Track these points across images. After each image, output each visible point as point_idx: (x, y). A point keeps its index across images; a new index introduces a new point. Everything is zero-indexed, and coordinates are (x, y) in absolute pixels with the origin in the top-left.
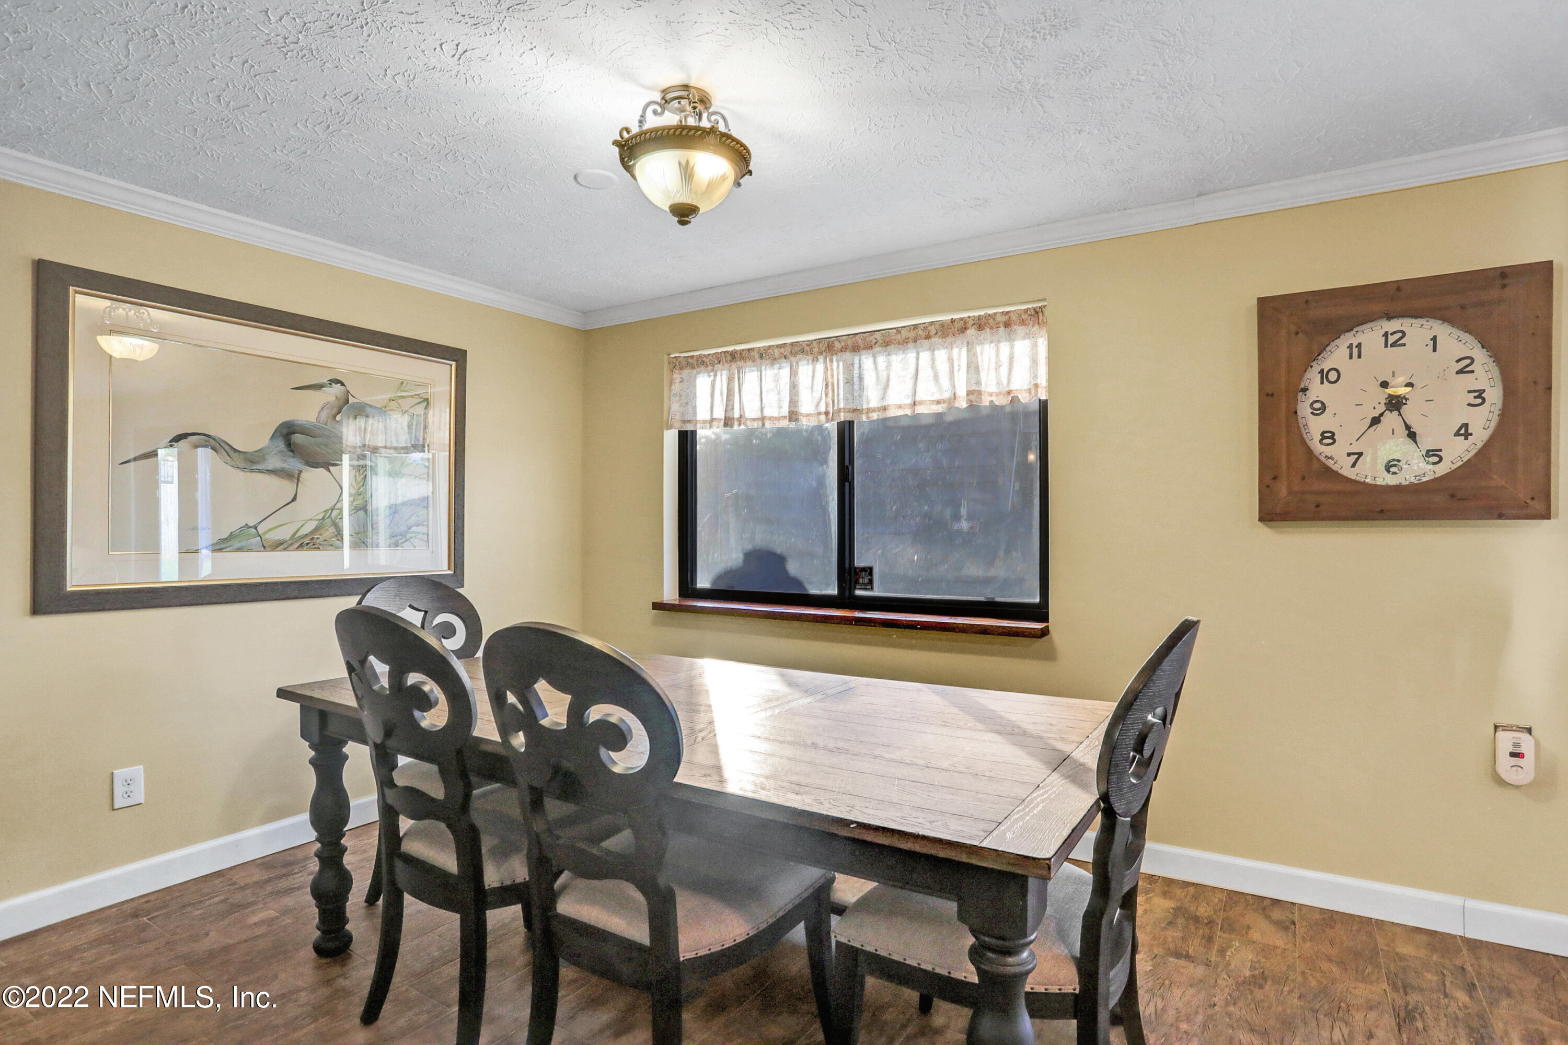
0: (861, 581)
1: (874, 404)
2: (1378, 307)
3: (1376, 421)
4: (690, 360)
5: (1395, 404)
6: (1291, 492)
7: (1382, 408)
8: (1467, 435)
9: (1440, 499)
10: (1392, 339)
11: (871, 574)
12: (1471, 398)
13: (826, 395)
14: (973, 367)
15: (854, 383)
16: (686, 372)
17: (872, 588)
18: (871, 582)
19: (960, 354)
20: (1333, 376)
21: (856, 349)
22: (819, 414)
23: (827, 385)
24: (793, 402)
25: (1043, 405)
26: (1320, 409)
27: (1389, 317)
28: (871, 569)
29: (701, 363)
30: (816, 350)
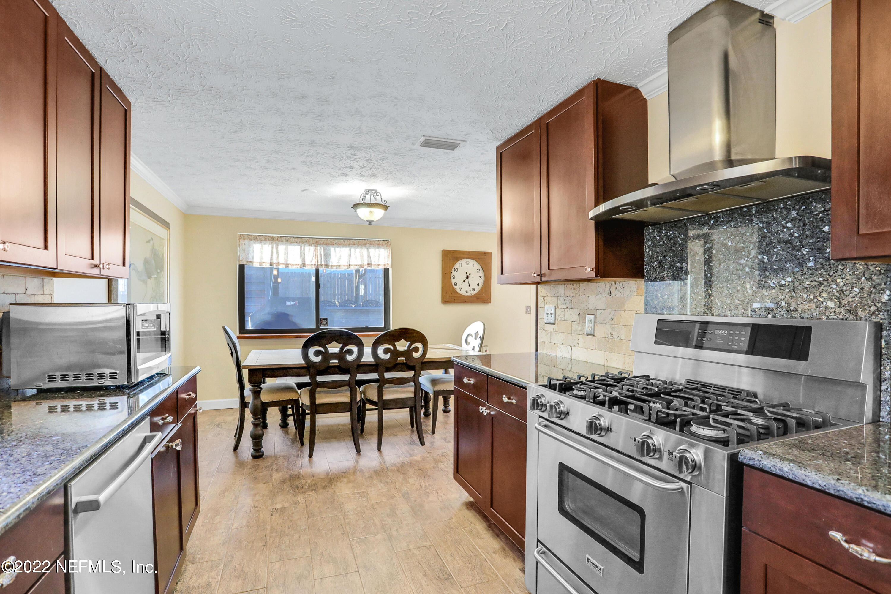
0: (323, 323)
1: (335, 263)
2: (465, 256)
3: (464, 281)
4: (250, 237)
5: (467, 278)
6: (449, 297)
7: (465, 278)
8: (479, 285)
9: (475, 299)
10: (467, 263)
11: (327, 320)
12: (479, 278)
13: (315, 258)
14: (369, 256)
15: (327, 256)
16: (247, 242)
17: (327, 326)
18: (327, 323)
19: (364, 251)
20: (457, 270)
21: (327, 244)
22: (312, 265)
23: (315, 255)
24: (304, 260)
25: (386, 271)
26: (454, 278)
27: (467, 258)
28: (327, 319)
29: (256, 239)
30: (311, 242)
